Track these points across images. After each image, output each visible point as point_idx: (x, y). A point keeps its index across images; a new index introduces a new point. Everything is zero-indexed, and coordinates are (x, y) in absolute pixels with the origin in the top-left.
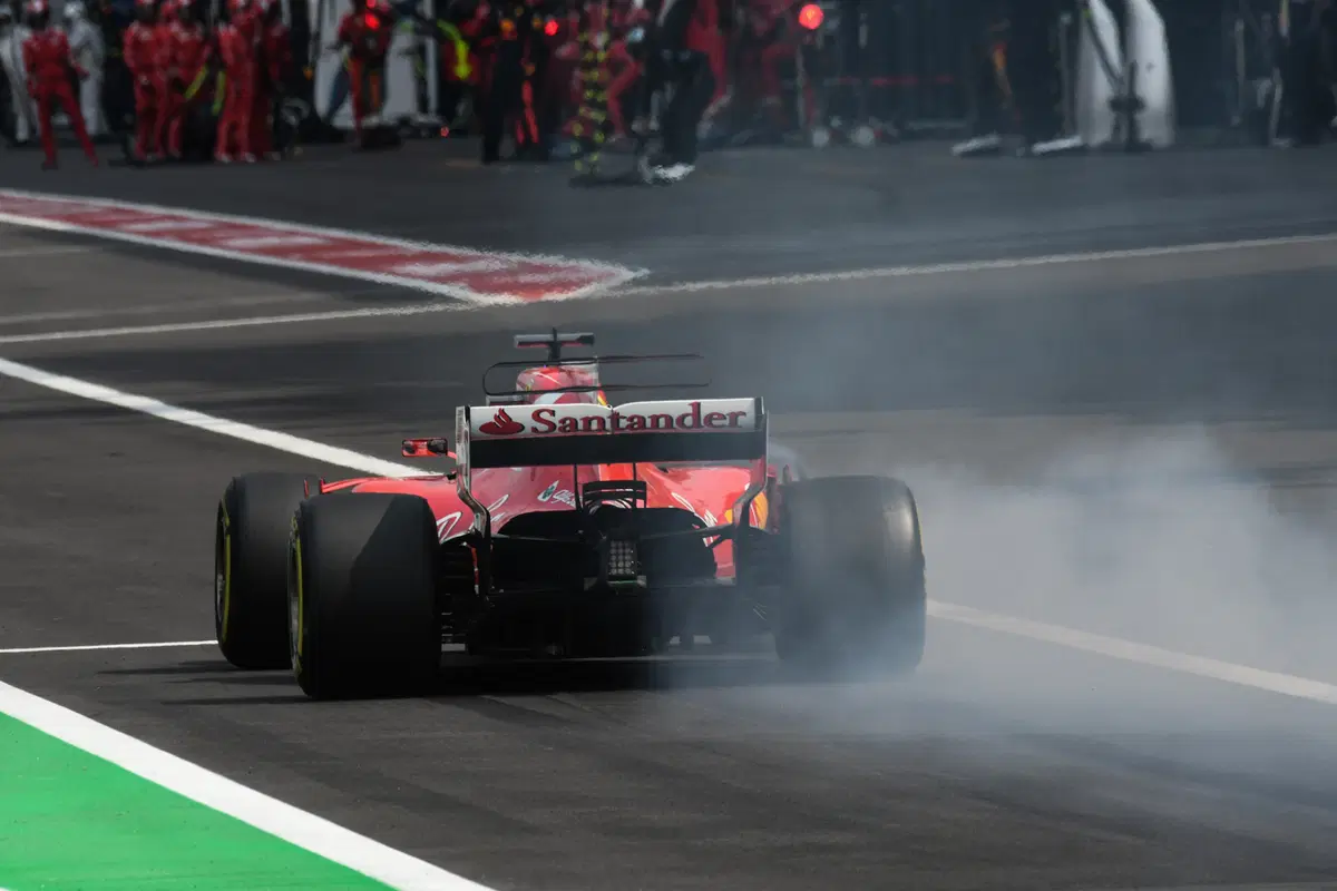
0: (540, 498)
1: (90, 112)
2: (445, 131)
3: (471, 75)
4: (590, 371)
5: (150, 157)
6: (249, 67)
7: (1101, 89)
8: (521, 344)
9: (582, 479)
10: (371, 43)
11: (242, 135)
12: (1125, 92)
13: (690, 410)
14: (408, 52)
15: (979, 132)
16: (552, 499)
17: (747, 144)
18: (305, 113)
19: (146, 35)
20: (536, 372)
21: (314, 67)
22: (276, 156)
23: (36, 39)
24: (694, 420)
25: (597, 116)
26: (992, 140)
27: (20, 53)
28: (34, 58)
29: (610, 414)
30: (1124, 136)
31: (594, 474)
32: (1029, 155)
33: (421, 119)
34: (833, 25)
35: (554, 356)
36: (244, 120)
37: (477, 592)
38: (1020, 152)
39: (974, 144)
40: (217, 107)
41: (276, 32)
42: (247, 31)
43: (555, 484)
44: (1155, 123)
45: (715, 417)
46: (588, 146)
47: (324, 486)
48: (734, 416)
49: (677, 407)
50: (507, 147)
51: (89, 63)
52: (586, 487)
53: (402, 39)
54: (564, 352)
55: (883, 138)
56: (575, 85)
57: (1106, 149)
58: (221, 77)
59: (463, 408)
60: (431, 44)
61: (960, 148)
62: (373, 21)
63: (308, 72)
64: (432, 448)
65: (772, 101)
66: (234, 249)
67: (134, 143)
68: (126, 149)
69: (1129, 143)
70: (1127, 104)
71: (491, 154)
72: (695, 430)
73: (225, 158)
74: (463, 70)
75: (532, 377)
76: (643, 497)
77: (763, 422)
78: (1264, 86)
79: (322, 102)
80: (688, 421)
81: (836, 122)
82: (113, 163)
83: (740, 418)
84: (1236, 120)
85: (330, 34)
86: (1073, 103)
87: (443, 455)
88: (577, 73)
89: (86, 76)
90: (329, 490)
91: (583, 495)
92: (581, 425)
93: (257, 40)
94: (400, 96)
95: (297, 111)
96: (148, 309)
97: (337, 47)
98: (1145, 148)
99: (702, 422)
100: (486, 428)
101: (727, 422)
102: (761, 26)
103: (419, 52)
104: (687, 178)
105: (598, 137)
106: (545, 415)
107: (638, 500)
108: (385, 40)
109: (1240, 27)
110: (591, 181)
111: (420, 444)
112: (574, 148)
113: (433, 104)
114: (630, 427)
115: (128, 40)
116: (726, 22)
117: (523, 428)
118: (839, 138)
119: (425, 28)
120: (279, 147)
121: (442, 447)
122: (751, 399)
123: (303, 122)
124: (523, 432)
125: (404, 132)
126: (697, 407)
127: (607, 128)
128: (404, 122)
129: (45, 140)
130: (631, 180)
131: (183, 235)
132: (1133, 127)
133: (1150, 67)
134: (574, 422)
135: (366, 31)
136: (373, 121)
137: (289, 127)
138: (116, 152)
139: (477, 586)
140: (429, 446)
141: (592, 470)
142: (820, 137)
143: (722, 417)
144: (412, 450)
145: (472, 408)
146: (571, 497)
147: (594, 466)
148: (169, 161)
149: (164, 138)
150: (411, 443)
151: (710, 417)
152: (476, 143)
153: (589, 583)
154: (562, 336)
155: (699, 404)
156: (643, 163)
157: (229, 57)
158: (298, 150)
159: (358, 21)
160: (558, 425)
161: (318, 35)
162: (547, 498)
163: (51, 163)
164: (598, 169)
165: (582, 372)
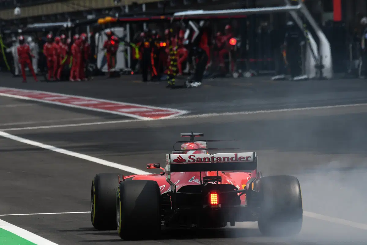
0: (189, 181)
1: (35, 67)
2: (132, 73)
3: (140, 57)
4: (204, 144)
5: (52, 79)
6: (79, 55)
7: (312, 62)
8: (182, 136)
9: (202, 176)
10: (112, 49)
11: (77, 74)
12: (319, 63)
13: (234, 156)
14: (122, 51)
15: (279, 74)
16: (193, 181)
17: (215, 77)
18: (94, 67)
19: (50, 46)
20: (187, 144)
21: (97, 55)
22: (86, 79)
23: (21, 47)
24: (235, 159)
25: (174, 69)
26: (282, 76)
27: (17, 51)
28: (20, 52)
29: (211, 157)
30: (319, 75)
31: (205, 174)
32: (292, 80)
33: (126, 69)
34: (239, 45)
35: (192, 139)
36: (78, 70)
37: (172, 209)
38: (290, 79)
39: (277, 77)
40: (70, 66)
41: (86, 45)
42: (79, 45)
43: (194, 177)
44: (327, 72)
45: (242, 158)
46: (172, 77)
47: (124, 177)
48: (247, 158)
49: (231, 155)
50: (149, 77)
51: (35, 53)
52: (204, 178)
53: (121, 47)
54: (195, 138)
55: (253, 75)
56: (168, 60)
57: (314, 79)
58: (71, 58)
59: (168, 155)
60: (129, 48)
61: (273, 78)
62: (113, 43)
63: (95, 56)
64: (155, 166)
65: (222, 65)
66: (74, 105)
67: (48, 76)
68: (45, 77)
69: (320, 77)
70: (320, 67)
71: (145, 80)
72: (236, 162)
73: (72, 80)
74: (137, 56)
75: (185, 146)
76: (221, 181)
77: (256, 159)
78: (357, 62)
79: (99, 65)
80: (234, 159)
81: (240, 71)
82: (42, 81)
83: (249, 158)
84: (350, 71)
85: (101, 46)
86: (304, 66)
87: (159, 168)
88: (169, 57)
89: (34, 57)
90: (126, 178)
91: (203, 181)
92: (203, 160)
93: (82, 47)
94: (120, 64)
95: (92, 67)
96: (51, 121)
97: (103, 49)
98: (325, 79)
99: (238, 160)
100: (175, 161)
101: (245, 159)
102: (219, 44)
103: (126, 51)
104: (199, 86)
105: (175, 74)
106: (192, 157)
107: (219, 182)
108: (116, 48)
109: (351, 45)
110: (173, 87)
111: (152, 165)
112: (168, 77)
113: (129, 65)
114: (217, 160)
115: (45, 48)
116: (210, 44)
117: (186, 160)
118: (241, 75)
119: (127, 44)
120: (87, 77)
121: (158, 166)
122: (252, 153)
123: (94, 70)
124: (186, 162)
125: (121, 73)
126: (236, 155)
127: (177, 72)
128: (121, 70)
129: (23, 74)
130: (184, 86)
131: (60, 101)
132: (321, 73)
133: (326, 57)
134: (201, 159)
135: (111, 45)
136: (113, 70)
137: (90, 71)
138: (42, 78)
139: (172, 207)
140: (154, 166)
141: (205, 173)
142: (235, 75)
143: (244, 158)
144: (149, 167)
145: (171, 155)
146: (199, 181)
147: (206, 172)
148: (57, 80)
149: (56, 75)
150: (149, 165)
151: (240, 158)
152: (141, 76)
153: (204, 206)
154: (194, 134)
155: (237, 154)
156: (187, 82)
157: (73, 52)
158: (92, 78)
159: (109, 43)
160: (196, 160)
161: (98, 47)
162: (191, 181)
163: (25, 81)
164: (174, 83)
165: (201, 144)
